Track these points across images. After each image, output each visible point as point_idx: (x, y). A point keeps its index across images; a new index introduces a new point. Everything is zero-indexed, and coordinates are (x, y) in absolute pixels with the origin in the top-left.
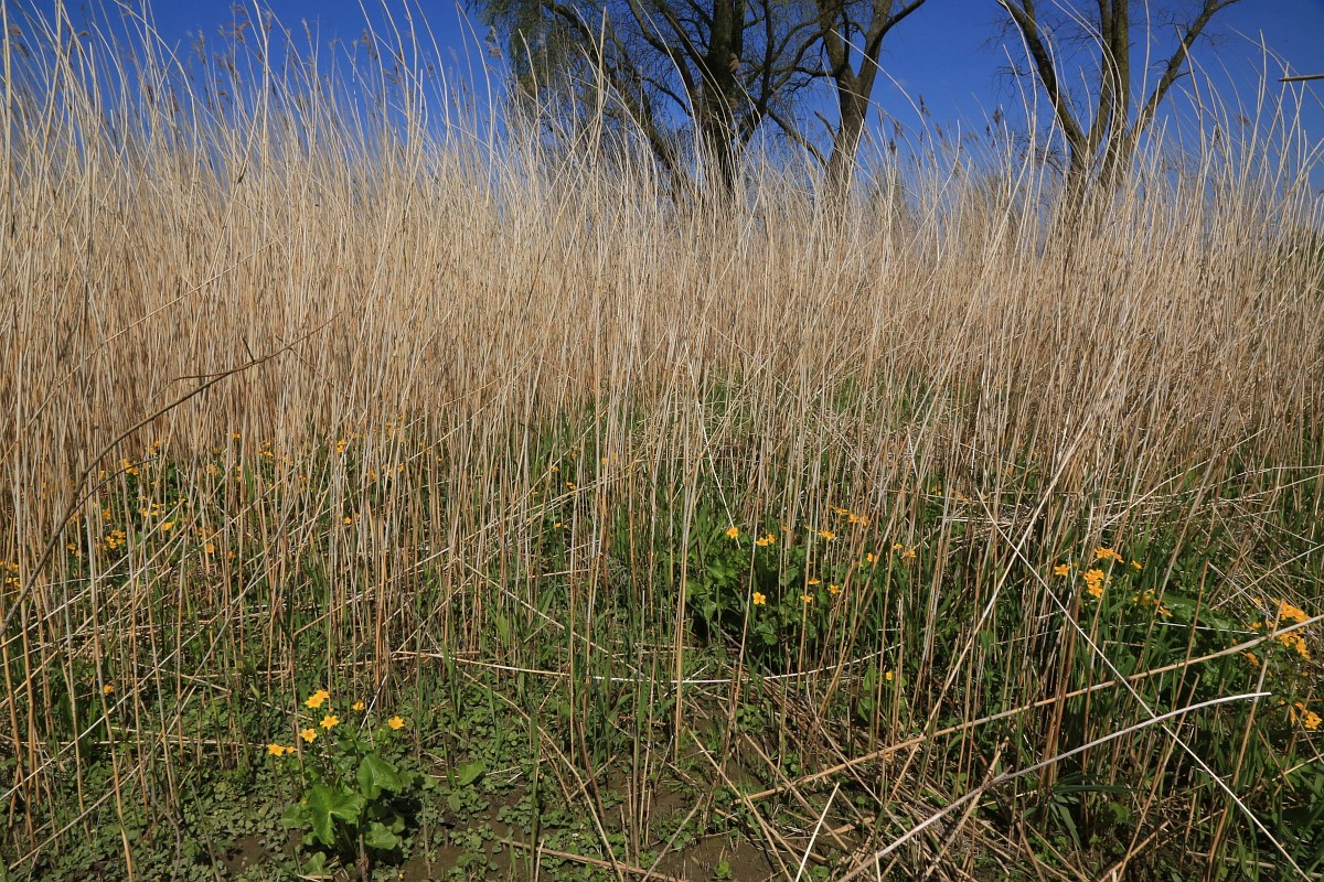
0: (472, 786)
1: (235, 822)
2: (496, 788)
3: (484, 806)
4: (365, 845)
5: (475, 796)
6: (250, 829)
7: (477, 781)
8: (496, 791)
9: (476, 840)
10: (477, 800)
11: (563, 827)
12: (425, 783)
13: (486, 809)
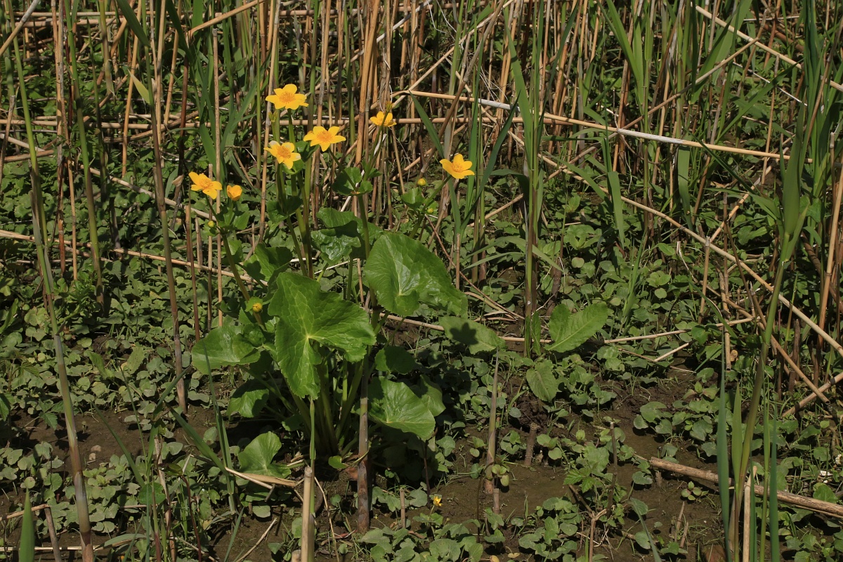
0: (577, 358)
1: (73, 380)
2: (628, 369)
3: (605, 397)
4: (370, 423)
5: (586, 377)
6: (105, 397)
7: (588, 349)
8: (627, 376)
9: (595, 457)
10: (590, 384)
11: (795, 453)
12: (475, 342)
13: (608, 405)
